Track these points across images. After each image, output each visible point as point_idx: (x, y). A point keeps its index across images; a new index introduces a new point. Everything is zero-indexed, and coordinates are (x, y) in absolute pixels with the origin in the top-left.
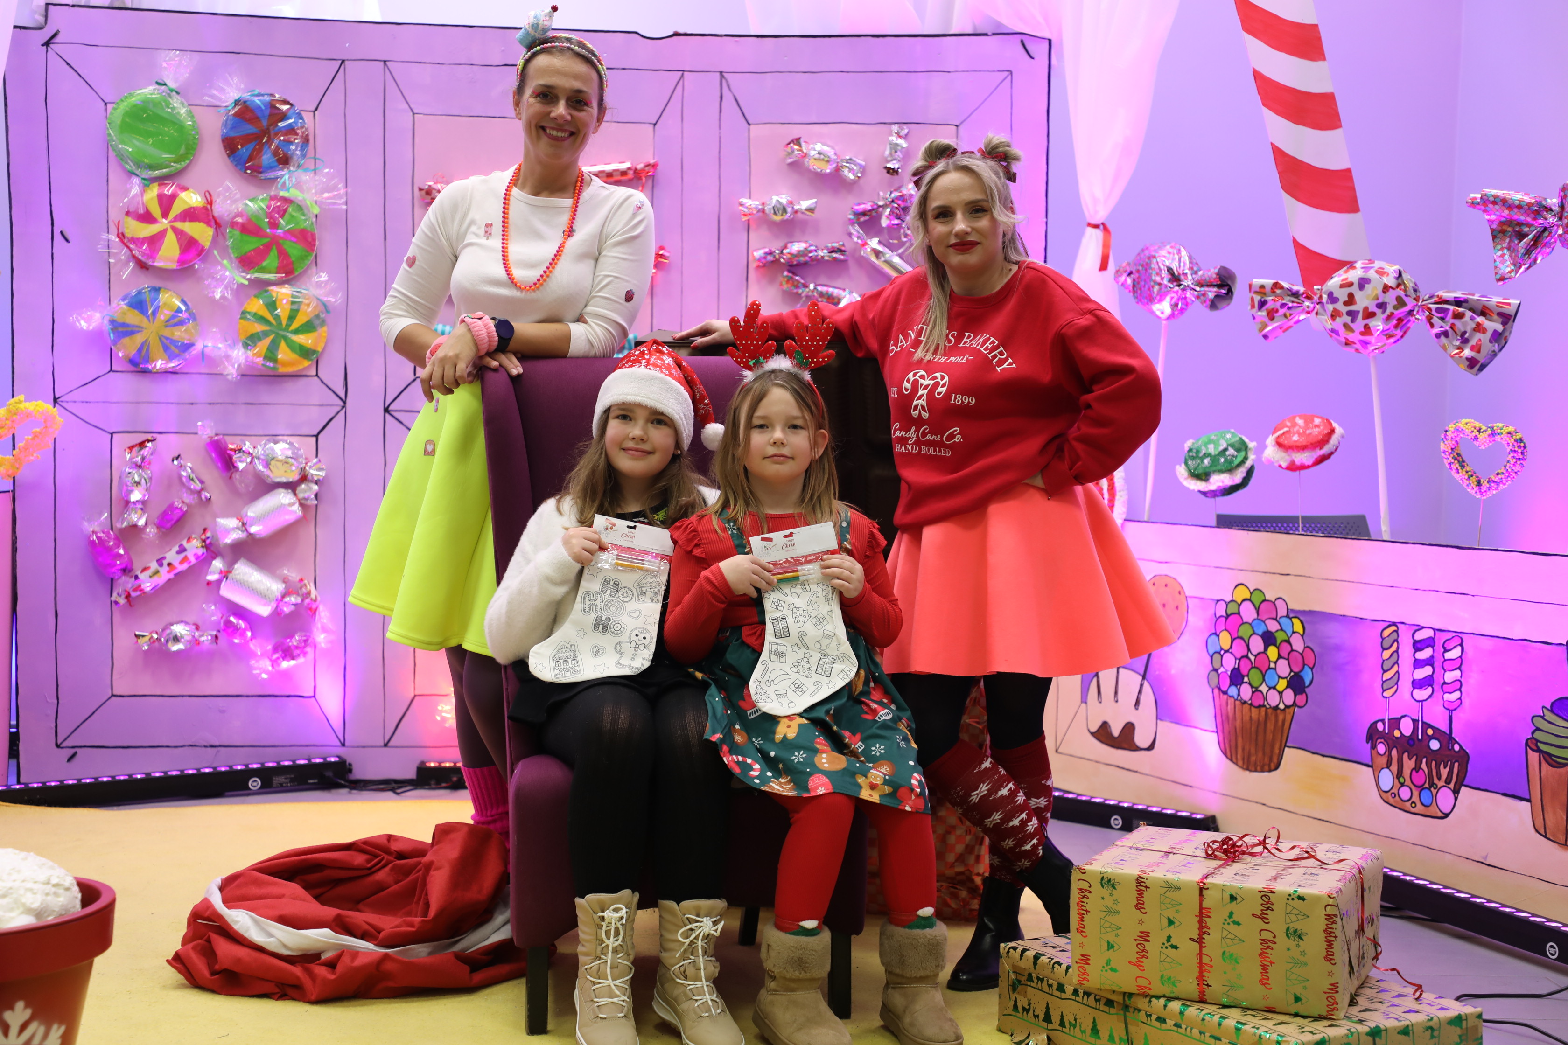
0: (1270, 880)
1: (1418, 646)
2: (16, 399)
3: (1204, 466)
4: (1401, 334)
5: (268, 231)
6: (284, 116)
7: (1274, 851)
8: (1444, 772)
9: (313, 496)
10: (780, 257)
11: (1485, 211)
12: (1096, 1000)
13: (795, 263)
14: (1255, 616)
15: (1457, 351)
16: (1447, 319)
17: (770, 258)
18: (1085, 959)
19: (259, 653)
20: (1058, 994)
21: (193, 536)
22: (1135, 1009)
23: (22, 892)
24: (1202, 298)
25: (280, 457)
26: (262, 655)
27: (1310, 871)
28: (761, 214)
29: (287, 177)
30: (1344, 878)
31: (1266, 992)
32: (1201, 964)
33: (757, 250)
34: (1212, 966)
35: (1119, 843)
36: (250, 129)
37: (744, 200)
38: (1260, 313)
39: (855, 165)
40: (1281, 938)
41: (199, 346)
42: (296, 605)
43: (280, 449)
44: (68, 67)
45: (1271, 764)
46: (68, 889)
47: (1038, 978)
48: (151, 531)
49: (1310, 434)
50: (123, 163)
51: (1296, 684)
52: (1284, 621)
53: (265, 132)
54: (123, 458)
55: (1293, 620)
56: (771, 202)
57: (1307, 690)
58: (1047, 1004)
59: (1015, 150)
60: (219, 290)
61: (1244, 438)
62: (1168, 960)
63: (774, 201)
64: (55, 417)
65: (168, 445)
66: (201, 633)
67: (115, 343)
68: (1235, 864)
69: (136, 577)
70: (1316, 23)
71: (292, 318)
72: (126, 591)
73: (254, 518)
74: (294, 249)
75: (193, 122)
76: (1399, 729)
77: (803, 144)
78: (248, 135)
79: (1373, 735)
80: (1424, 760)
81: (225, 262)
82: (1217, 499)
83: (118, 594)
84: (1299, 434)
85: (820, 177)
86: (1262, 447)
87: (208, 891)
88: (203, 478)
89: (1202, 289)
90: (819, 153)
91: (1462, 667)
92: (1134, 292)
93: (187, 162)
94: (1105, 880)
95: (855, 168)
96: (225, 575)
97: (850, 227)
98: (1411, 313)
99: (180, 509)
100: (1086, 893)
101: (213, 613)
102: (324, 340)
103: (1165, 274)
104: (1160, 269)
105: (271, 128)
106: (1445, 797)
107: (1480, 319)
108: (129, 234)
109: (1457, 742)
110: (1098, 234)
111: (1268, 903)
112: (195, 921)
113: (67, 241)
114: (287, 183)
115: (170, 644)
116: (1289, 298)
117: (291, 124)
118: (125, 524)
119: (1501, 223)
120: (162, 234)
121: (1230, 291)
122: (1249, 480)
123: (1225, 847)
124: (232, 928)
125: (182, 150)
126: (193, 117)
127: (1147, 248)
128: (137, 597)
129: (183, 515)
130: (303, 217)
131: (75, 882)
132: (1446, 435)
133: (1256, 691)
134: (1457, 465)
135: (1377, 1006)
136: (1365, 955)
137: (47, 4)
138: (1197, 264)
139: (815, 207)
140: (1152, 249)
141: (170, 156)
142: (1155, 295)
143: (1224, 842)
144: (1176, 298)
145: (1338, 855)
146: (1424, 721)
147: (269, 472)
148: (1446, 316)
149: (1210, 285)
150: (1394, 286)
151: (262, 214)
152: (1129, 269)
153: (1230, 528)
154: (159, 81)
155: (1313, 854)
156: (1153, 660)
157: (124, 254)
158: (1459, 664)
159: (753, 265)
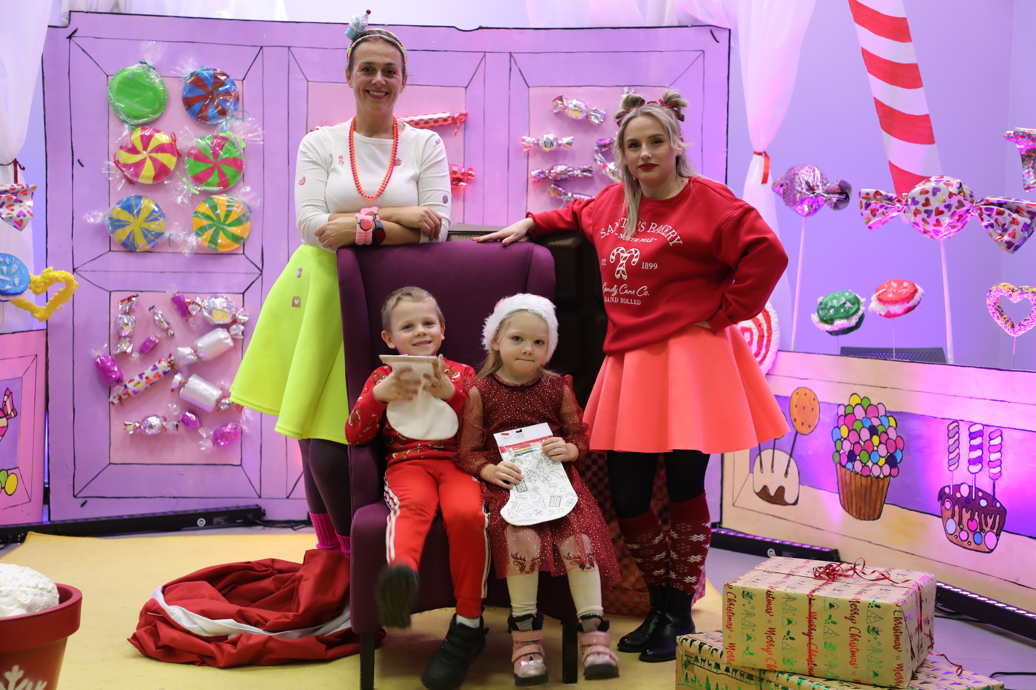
0: (857, 594)
1: (972, 436)
2: (48, 269)
3: (830, 314)
4: (962, 225)
5: (212, 158)
6: (223, 84)
7: (861, 574)
8: (990, 522)
9: (240, 333)
10: (549, 175)
11: (1017, 142)
12: (741, 675)
13: (559, 179)
14: (864, 415)
15: (999, 237)
16: (992, 216)
17: (542, 176)
18: (732, 646)
19: (205, 436)
20: (715, 670)
21: (163, 359)
22: (767, 681)
23: (19, 593)
24: (829, 201)
25: (219, 308)
26: (207, 437)
27: (884, 588)
28: (536, 147)
29: (224, 123)
30: (907, 592)
31: (855, 670)
32: (810, 650)
33: (533, 170)
34: (817, 652)
35: (756, 568)
36: (201, 92)
37: (525, 137)
38: (866, 212)
39: (599, 114)
40: (864, 633)
41: (167, 235)
43: (219, 302)
44: (83, 52)
45: (875, 515)
46: (50, 592)
47: (702, 660)
48: (136, 355)
49: (900, 293)
50: (118, 115)
51: (891, 461)
52: (884, 419)
53: (211, 93)
54: (118, 307)
55: (890, 418)
56: (543, 139)
57: (898, 465)
58: (707, 677)
59: (683, 100)
60: (180, 198)
61: (857, 295)
62: (788, 647)
63: (545, 138)
64: (73, 281)
65: (146, 300)
66: (167, 423)
67: (113, 232)
68: (834, 583)
69: (126, 386)
70: (905, 16)
71: (227, 216)
72: (119, 395)
73: (201, 347)
74: (229, 171)
75: (164, 88)
76: (960, 492)
77: (565, 100)
78: (199, 96)
79: (942, 496)
80: (977, 513)
81: (184, 179)
82: (839, 336)
83: (114, 397)
84: (893, 293)
85: (576, 122)
86: (869, 302)
87: (154, 594)
88: (169, 321)
89: (829, 196)
90: (575, 106)
91: (1002, 451)
92: (784, 198)
93: (160, 114)
94: (746, 593)
95: (599, 116)
96: (182, 385)
97: (596, 155)
98: (968, 211)
99: (154, 342)
100: (732, 602)
101: (174, 409)
102: (248, 230)
103: (804, 185)
104: (801, 183)
105: (215, 91)
106: (990, 538)
107: (1015, 216)
108: (122, 161)
109: (998, 501)
110: (761, 159)
111: (855, 609)
112: (146, 613)
113: (82, 166)
114: (224, 127)
115: (147, 431)
116: (886, 201)
117: (227, 89)
118: (118, 351)
119: (1028, 151)
120: (143, 162)
121: (847, 197)
122: (861, 324)
123: (828, 571)
124: (170, 618)
125: (157, 106)
126: (163, 84)
127: (793, 168)
128: (126, 399)
129: (155, 345)
130: (235, 150)
131: (56, 587)
132: (990, 294)
133: (865, 465)
134: (998, 314)
135: (932, 680)
136: (923, 645)
137: (70, 12)
138: (826, 179)
139: (572, 142)
140: (796, 169)
141: (149, 110)
142: (797, 200)
143: (827, 567)
144: (812, 201)
145: (905, 577)
146: (977, 486)
147: (212, 317)
148: (992, 213)
149: (834, 193)
150: (956, 193)
151: (209, 148)
152: (781, 182)
153: (848, 356)
154: (142, 61)
155: (887, 576)
156: (797, 444)
157: (118, 175)
158: (1000, 448)
159: (531, 180)
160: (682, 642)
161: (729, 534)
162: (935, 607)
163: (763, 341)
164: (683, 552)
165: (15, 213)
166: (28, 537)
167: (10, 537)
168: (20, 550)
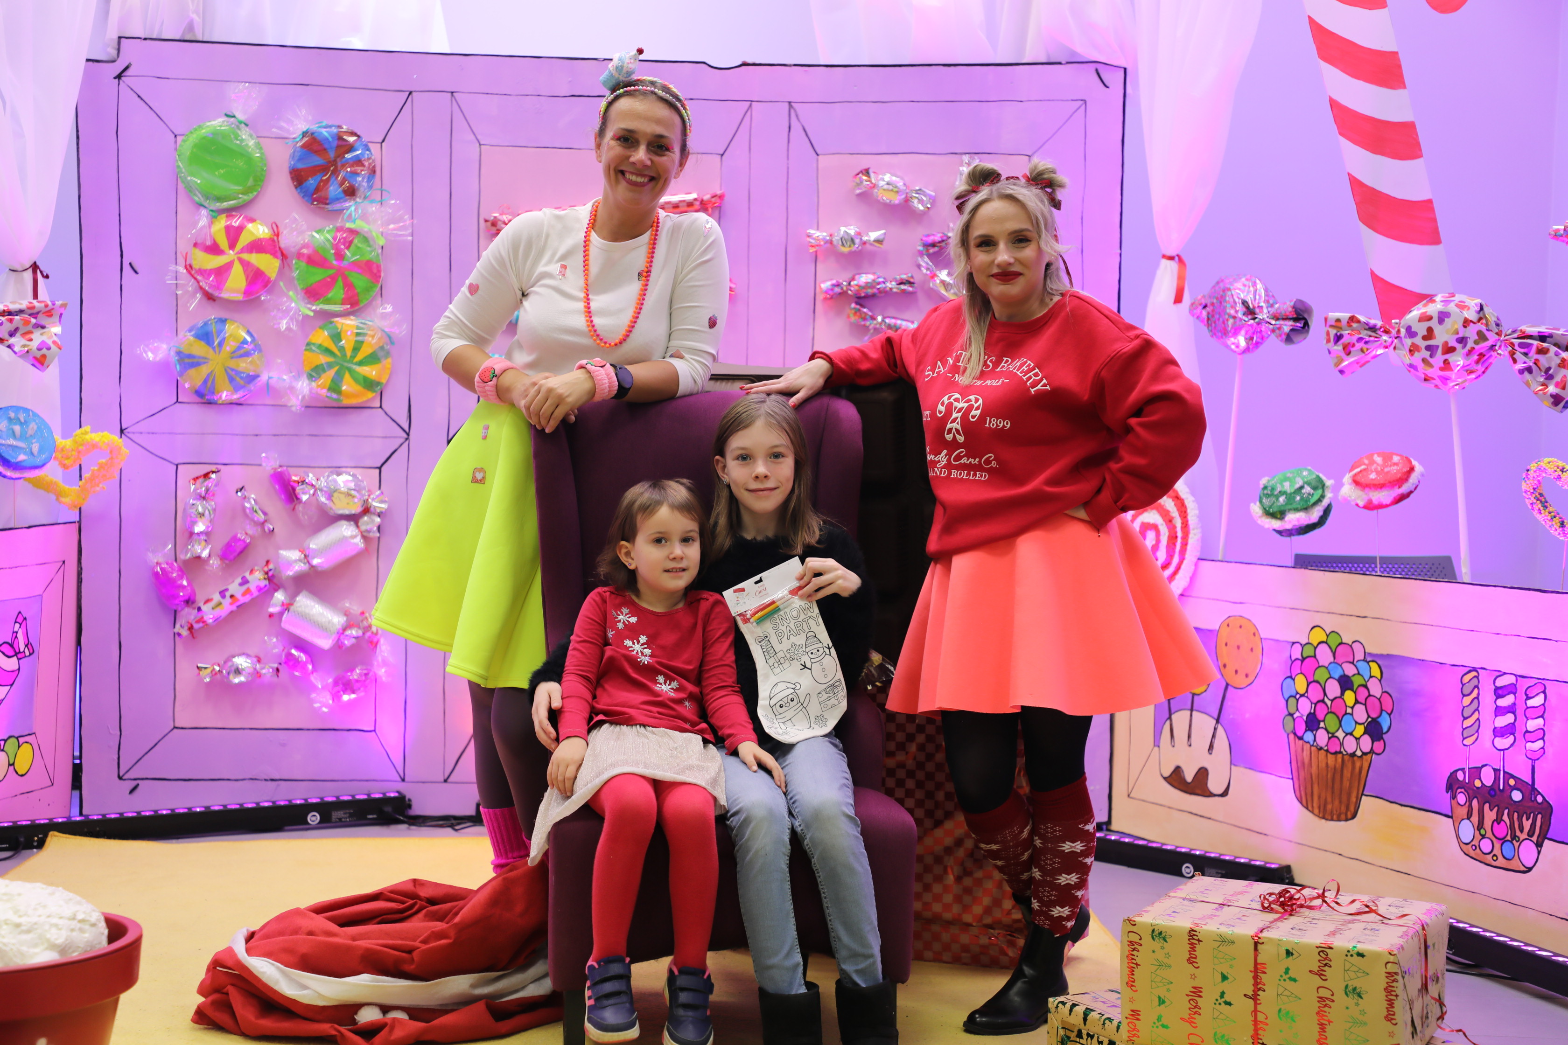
0: (1328, 935)
1: (1500, 693)
2: (82, 430)
3: (1279, 504)
4: (1483, 369)
5: (334, 263)
6: (351, 148)
7: (1333, 905)
8: (1527, 824)
9: (375, 529)
10: (848, 289)
13: (863, 295)
14: (1332, 659)
15: (1541, 388)
16: (1530, 355)
17: (837, 290)
18: (1135, 1014)
19: (320, 687)
21: (256, 568)
23: (47, 927)
24: (1277, 331)
25: (343, 489)
26: (323, 688)
27: (1374, 926)
28: (828, 245)
29: (353, 208)
30: (1405, 934)
32: (1256, 1022)
33: (824, 282)
34: (1267, 1024)
35: (1172, 894)
36: (317, 161)
37: (812, 231)
38: (1335, 348)
39: (925, 196)
40: (1339, 995)
41: (264, 377)
42: (357, 638)
43: (343, 481)
44: (139, 99)
45: (1348, 813)
46: (93, 925)
47: (1088, 1035)
48: (215, 562)
49: (1388, 472)
50: (192, 195)
51: (1374, 730)
52: (1362, 665)
53: (334, 163)
54: (189, 489)
55: (1371, 664)
56: (839, 233)
57: (1384, 736)
59: (1060, 177)
60: (285, 322)
61: (1321, 476)
62: (1221, 1016)
63: (842, 232)
64: (120, 448)
65: (232, 476)
66: (262, 666)
67: (181, 374)
68: (1292, 918)
69: (199, 609)
70: (1395, 50)
71: (356, 349)
72: (188, 622)
73: (316, 550)
74: (359, 281)
75: (261, 154)
76: (1480, 779)
77: (872, 175)
78: (315, 167)
79: (1452, 785)
80: (1506, 812)
81: (291, 293)
82: (1293, 538)
83: (181, 626)
84: (1377, 473)
85: (890, 209)
86: (1339, 485)
87: (231, 941)
88: (267, 510)
89: (1278, 322)
90: (888, 184)
91: (1545, 716)
92: (1208, 325)
93: (255, 193)
94: (1156, 933)
95: (924, 198)
96: (286, 607)
97: (919, 259)
98: (1492, 348)
99: (244, 541)
100: (1136, 946)
101: (274, 644)
102: (388, 372)
103: (1239, 307)
104: (1235, 302)
105: (339, 159)
106: (1527, 850)
107: (1565, 355)
108: (196, 266)
109: (1539, 793)
110: (1173, 266)
111: (1325, 959)
112: (215, 968)
113: (136, 272)
114: (353, 214)
115: (231, 677)
116: (1366, 332)
117: (357, 155)
118: (189, 555)
120: (229, 266)
121: (1306, 325)
122: (1326, 519)
123: (1282, 899)
124: (254, 977)
125: (250, 182)
126: (261, 149)
127: (1222, 281)
128: (200, 628)
129: (246, 546)
130: (369, 249)
131: (102, 918)
132: (1527, 475)
133: (1332, 736)
134: (1540, 506)
136: (1430, 1015)
137: (120, 38)
138: (1273, 296)
139: (884, 238)
140: (1227, 281)
141: (238, 188)
142: (1229, 329)
143: (1281, 894)
144: (1251, 331)
145: (1401, 909)
146: (1506, 770)
147: (331, 504)
148: (1530, 351)
149: (1285, 319)
150: (1474, 319)
151: (328, 245)
152: (1204, 302)
153: (1306, 568)
154: (228, 113)
155: (1374, 908)
156: (1227, 703)
157: (191, 286)
158: (1542, 712)
159: (820, 297)
160: (1057, 1007)
161: (1122, 840)
162: (1448, 958)
163: (1175, 545)
164: (1048, 867)
165: (34, 345)
166: (49, 839)
167: (22, 839)
168: (36, 860)
